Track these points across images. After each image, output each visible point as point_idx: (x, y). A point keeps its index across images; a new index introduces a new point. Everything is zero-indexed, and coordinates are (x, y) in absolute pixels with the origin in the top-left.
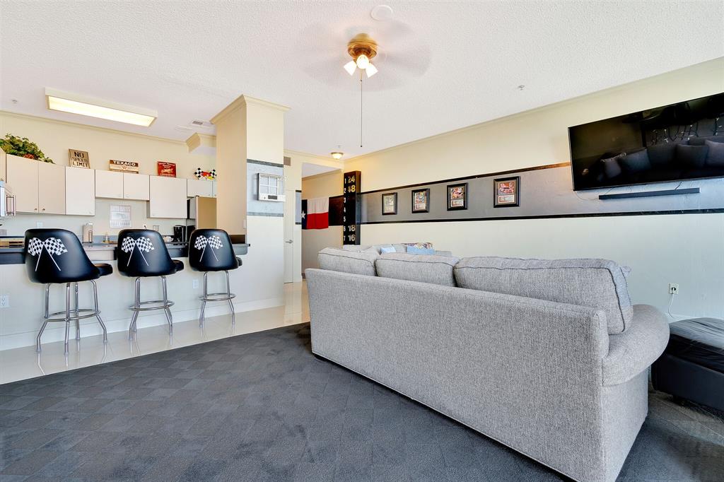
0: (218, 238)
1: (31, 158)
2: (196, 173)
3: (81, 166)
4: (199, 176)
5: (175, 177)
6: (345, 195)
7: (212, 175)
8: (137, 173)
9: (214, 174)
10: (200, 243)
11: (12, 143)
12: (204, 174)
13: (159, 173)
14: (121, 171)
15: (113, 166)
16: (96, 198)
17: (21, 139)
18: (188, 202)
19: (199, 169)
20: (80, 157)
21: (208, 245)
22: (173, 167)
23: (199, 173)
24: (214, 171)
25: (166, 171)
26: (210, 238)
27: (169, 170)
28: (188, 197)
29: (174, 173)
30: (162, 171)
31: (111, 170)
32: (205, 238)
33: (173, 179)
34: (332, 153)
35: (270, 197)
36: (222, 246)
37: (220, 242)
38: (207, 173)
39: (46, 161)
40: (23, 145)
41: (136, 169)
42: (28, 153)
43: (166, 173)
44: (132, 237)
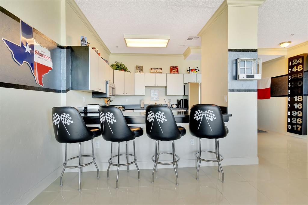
0: (212, 112)
1: (123, 71)
2: (188, 70)
3: (140, 73)
4: (190, 72)
5: (178, 73)
6: (289, 74)
7: (196, 70)
8: (162, 73)
9: (197, 70)
10: (198, 116)
11: (116, 65)
12: (192, 70)
13: (171, 72)
14: (155, 73)
15: (152, 71)
16: (145, 87)
17: (120, 63)
18: (184, 86)
19: (189, 68)
20: (140, 68)
21: (204, 117)
22: (177, 68)
23: (190, 70)
24: (197, 68)
25: (174, 71)
26: (206, 112)
27: (175, 70)
28: (184, 84)
29: (177, 72)
30: (172, 71)
31: (151, 73)
32: (202, 112)
33: (177, 74)
34: (281, 44)
35: (248, 76)
36: (215, 118)
37: (214, 115)
38: (194, 70)
39: (128, 72)
40: (120, 66)
41: (161, 71)
42: (122, 69)
43: (174, 72)
44: (153, 111)
